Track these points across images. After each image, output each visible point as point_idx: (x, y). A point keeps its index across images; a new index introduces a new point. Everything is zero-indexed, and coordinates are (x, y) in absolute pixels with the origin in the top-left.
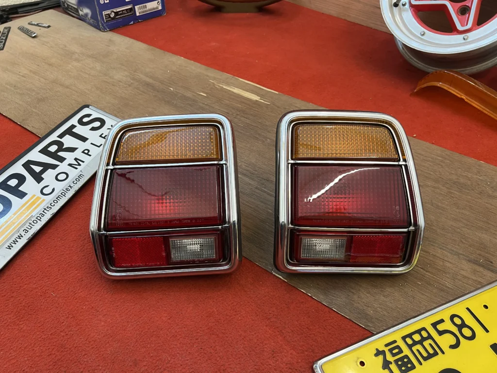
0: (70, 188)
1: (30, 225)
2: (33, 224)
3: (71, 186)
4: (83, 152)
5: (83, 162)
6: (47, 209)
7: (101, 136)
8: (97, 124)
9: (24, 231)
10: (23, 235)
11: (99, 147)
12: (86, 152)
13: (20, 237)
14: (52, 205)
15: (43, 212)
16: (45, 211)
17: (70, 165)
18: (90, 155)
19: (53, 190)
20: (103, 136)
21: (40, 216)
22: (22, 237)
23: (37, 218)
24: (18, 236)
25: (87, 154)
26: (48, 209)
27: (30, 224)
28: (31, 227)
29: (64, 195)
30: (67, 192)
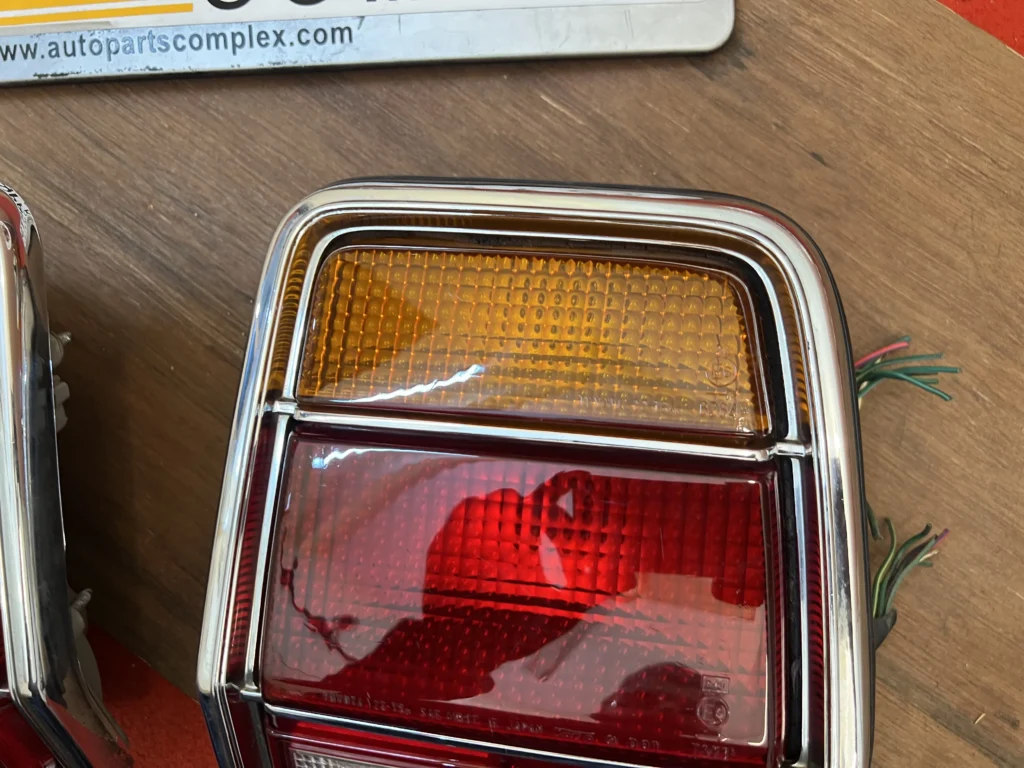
0: (273, 38)
1: (77, 45)
2: (86, 45)
3: (283, 38)
9: (50, 44)
10: (38, 55)
13: (30, 52)
14: (180, 43)
15: (142, 40)
16: (146, 44)
21: (123, 45)
22: (33, 56)
23: (109, 42)
24: (28, 46)
26: (157, 45)
27: (82, 41)
28: (74, 54)
29: (234, 45)
30: (251, 45)
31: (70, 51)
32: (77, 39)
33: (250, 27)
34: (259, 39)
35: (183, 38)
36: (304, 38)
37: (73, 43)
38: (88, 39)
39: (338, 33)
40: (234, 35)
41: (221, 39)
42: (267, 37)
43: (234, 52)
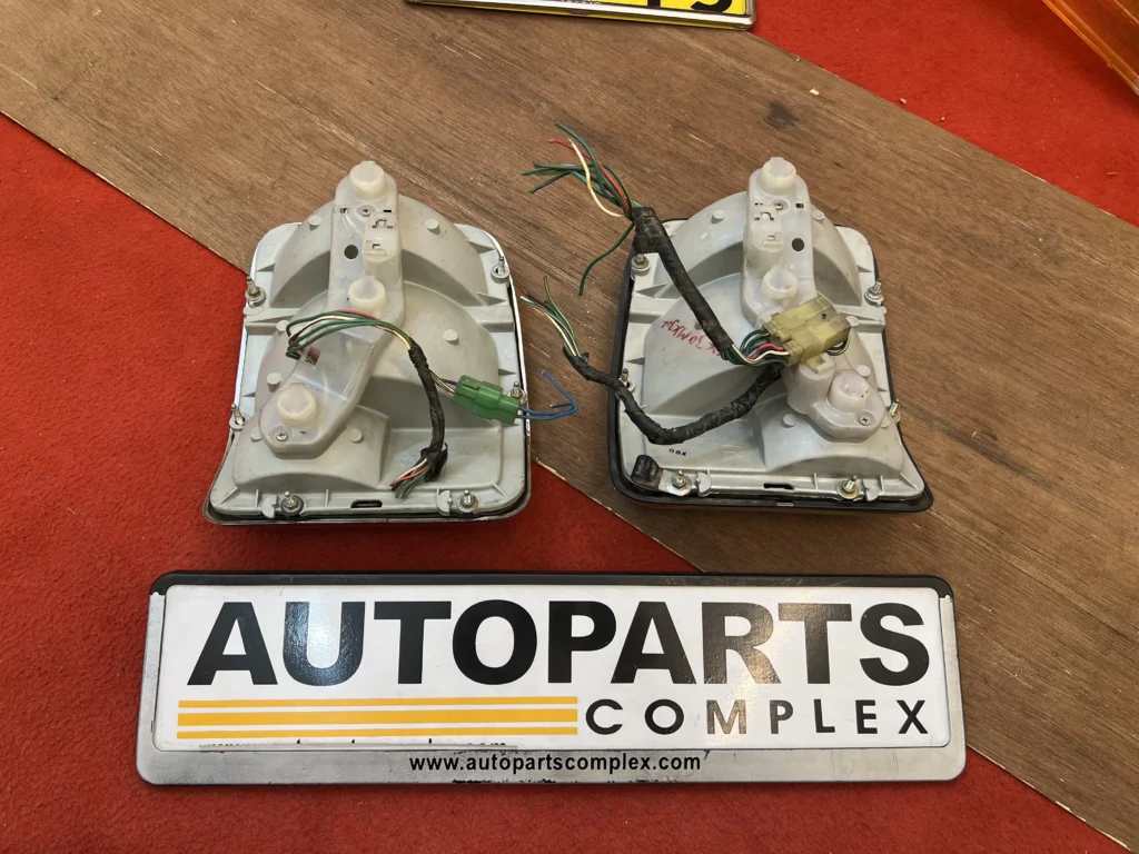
0: (641, 763)
1: (491, 762)
2: (498, 762)
3: (649, 763)
4: (774, 705)
5: (743, 730)
6: (552, 762)
7: (860, 704)
8: (896, 661)
9: (469, 760)
10: (458, 767)
11: (820, 728)
12: (781, 711)
13: (452, 764)
14: (571, 763)
15: (540, 760)
16: (544, 763)
17: (712, 706)
18: (775, 730)
19: (616, 728)
20: (867, 710)
21: (525, 763)
22: (455, 767)
23: (515, 760)
24: (451, 760)
25: (775, 719)
26: (552, 764)
27: (494, 758)
28: (487, 767)
29: (612, 767)
30: (624, 768)
31: (484, 765)
32: (490, 757)
33: (625, 755)
34: (630, 763)
35: (573, 760)
36: (664, 764)
37: (488, 760)
38: (499, 757)
39: (689, 762)
40: (612, 760)
41: (602, 762)
42: (637, 762)
43: (611, 772)
